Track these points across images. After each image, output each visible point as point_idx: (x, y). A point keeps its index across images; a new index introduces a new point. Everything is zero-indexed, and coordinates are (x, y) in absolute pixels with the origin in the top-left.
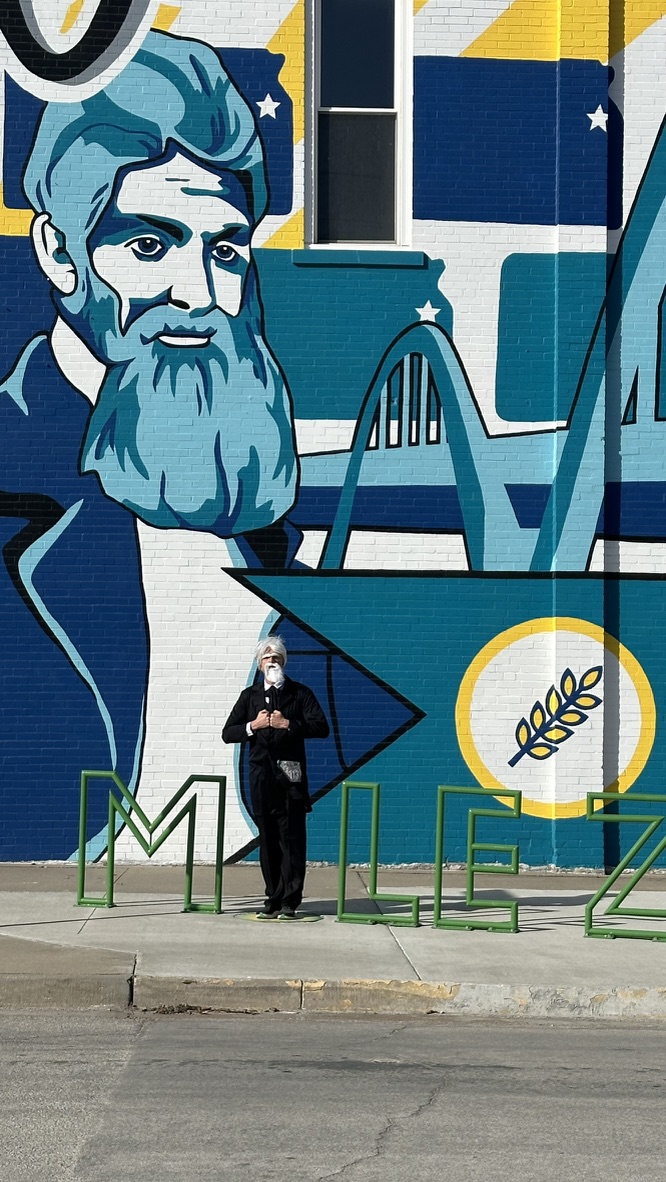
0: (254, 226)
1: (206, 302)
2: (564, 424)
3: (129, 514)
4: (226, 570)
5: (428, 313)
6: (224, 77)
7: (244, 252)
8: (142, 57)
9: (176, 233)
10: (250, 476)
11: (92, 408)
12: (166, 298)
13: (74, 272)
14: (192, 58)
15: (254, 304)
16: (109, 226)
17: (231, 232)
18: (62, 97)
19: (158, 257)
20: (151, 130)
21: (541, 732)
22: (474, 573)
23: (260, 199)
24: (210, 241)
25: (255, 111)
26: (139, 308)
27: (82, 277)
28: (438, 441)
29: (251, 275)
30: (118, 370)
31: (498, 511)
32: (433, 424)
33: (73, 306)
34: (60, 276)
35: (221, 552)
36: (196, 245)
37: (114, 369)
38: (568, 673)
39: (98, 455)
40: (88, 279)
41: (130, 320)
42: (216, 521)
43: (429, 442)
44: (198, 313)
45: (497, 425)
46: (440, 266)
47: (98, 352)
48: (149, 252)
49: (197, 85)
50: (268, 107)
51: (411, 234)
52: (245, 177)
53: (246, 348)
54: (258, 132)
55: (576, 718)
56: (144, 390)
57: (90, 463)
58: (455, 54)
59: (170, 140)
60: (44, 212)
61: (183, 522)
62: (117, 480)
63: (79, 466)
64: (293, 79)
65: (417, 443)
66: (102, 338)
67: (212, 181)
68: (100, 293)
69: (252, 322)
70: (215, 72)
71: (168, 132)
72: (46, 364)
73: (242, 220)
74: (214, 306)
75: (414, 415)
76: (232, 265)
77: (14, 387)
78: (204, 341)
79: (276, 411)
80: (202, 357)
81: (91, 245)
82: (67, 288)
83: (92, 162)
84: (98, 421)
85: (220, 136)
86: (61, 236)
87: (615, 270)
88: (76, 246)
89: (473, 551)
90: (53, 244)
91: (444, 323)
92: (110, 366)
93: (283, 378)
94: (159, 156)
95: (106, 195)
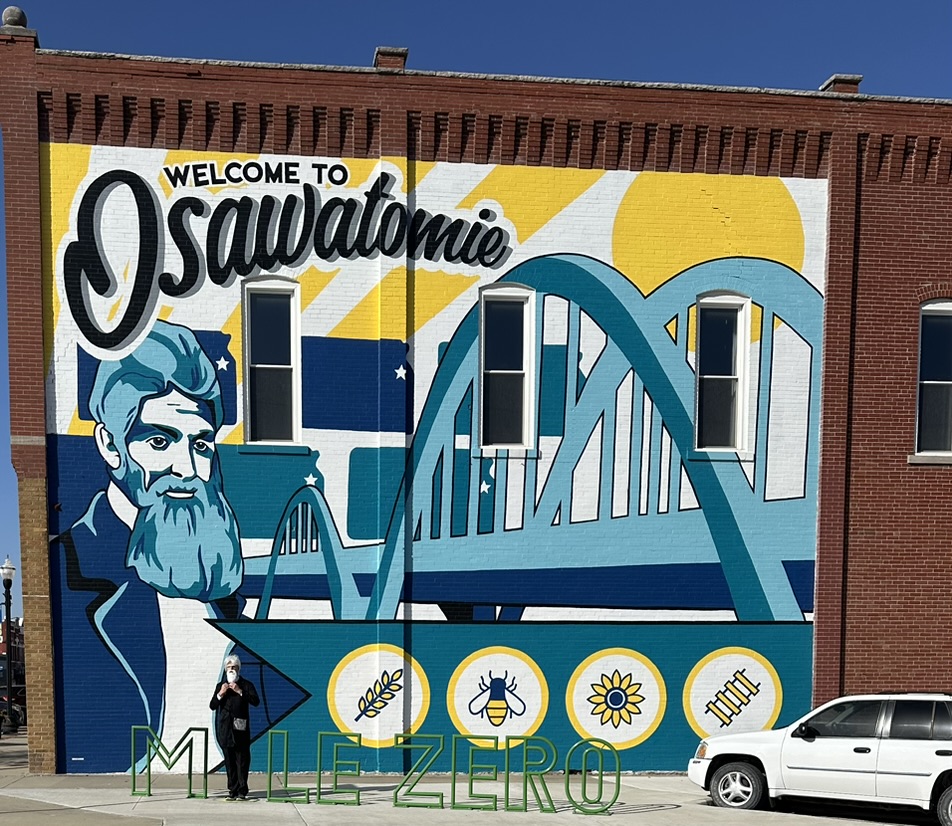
0: (216, 431)
1: (192, 474)
2: (383, 541)
3: (152, 590)
4: (206, 620)
5: (311, 480)
6: (198, 347)
7: (211, 446)
8: (152, 335)
9: (173, 435)
10: (217, 569)
11: (131, 532)
12: (169, 471)
13: (119, 456)
14: (180, 335)
15: (217, 474)
16: (138, 430)
17: (204, 435)
18: (109, 357)
19: (164, 448)
20: (159, 376)
21: (371, 704)
22: (337, 621)
23: (219, 417)
24: (193, 439)
25: (215, 366)
26: (155, 476)
27: (123, 459)
28: (317, 550)
29: (216, 458)
30: (145, 511)
31: (349, 587)
32: (314, 541)
33: (119, 475)
34: (111, 458)
35: (204, 610)
36: (185, 442)
37: (142, 510)
38: (385, 672)
39: (135, 558)
40: (127, 460)
41: (150, 484)
42: (200, 593)
43: (312, 551)
44: (187, 480)
45: (348, 542)
46: (317, 454)
47: (134, 501)
48: (160, 446)
49: (183, 352)
50: (223, 364)
51: (302, 436)
52: (211, 404)
53: (213, 499)
54: (217, 378)
55: (390, 696)
56: (159, 522)
57: (131, 562)
58: (324, 335)
59: (169, 382)
60: (101, 422)
61: (182, 594)
62: (146, 571)
63: (125, 563)
64: (235, 348)
65: (306, 551)
66: (135, 492)
67: (193, 406)
68: (133, 468)
69: (217, 484)
70: (193, 344)
71: (168, 378)
72: (105, 506)
73: (210, 428)
74: (196, 476)
75: (304, 536)
76: (205, 453)
77: (88, 520)
78: (191, 495)
79: (230, 534)
80: (190, 504)
81: (128, 441)
82: (115, 465)
83: (127, 394)
84: (135, 539)
85: (197, 382)
86: (110, 436)
87: (410, 456)
88: (119, 441)
89: (336, 609)
90: (107, 440)
91: (320, 486)
92: (140, 509)
93: (234, 516)
94: (163, 392)
95: (135, 413)
